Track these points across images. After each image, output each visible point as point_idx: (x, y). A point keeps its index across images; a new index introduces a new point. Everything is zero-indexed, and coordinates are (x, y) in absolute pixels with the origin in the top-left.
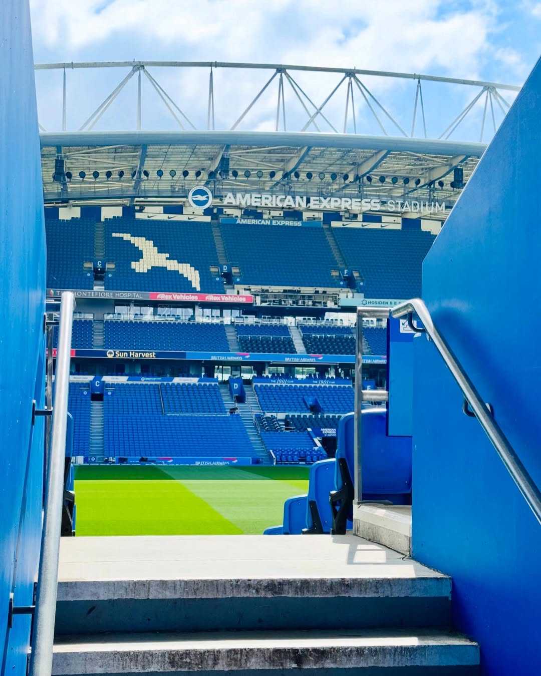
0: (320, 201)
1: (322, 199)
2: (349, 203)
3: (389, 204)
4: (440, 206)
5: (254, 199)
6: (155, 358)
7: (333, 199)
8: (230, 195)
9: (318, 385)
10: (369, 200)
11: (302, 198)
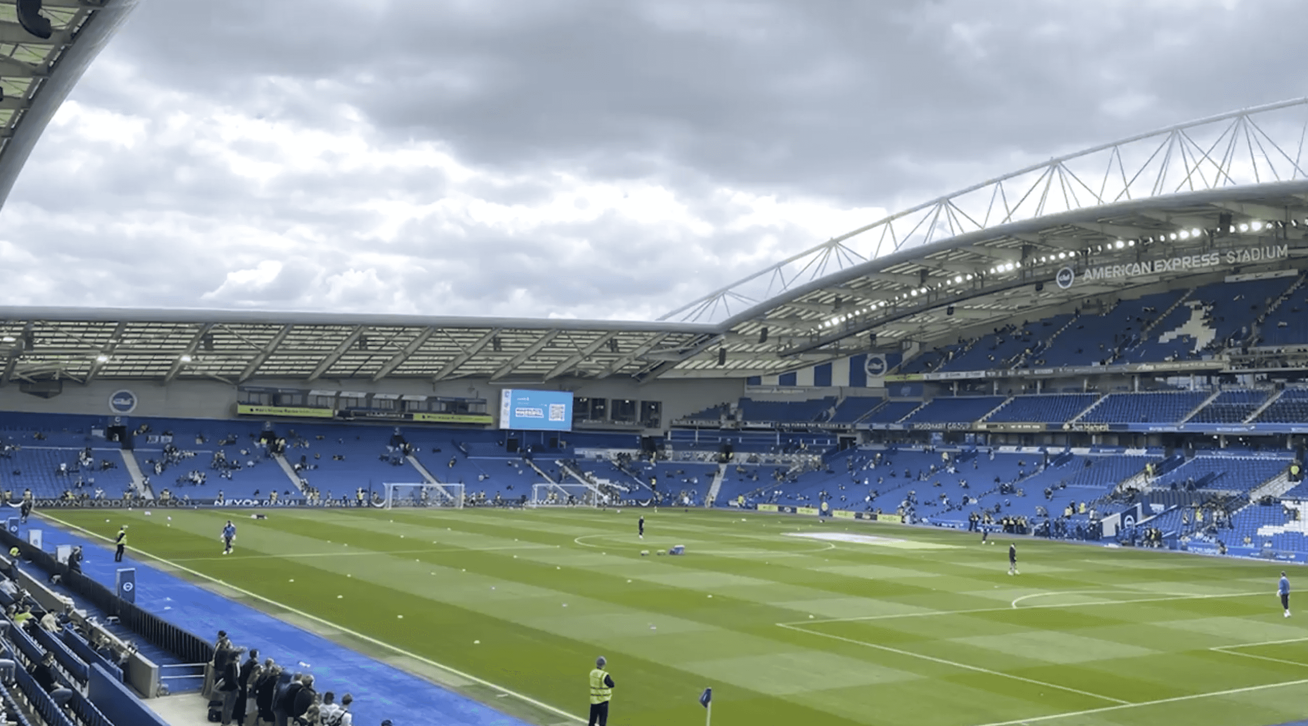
0: (1163, 263)
1: (1164, 261)
2: (1189, 262)
3: (1228, 255)
4: (1282, 248)
5: (1107, 272)
6: (1108, 430)
7: (1175, 259)
8: (1088, 271)
9: (1258, 458)
10: (1208, 255)
11: (1147, 264)
